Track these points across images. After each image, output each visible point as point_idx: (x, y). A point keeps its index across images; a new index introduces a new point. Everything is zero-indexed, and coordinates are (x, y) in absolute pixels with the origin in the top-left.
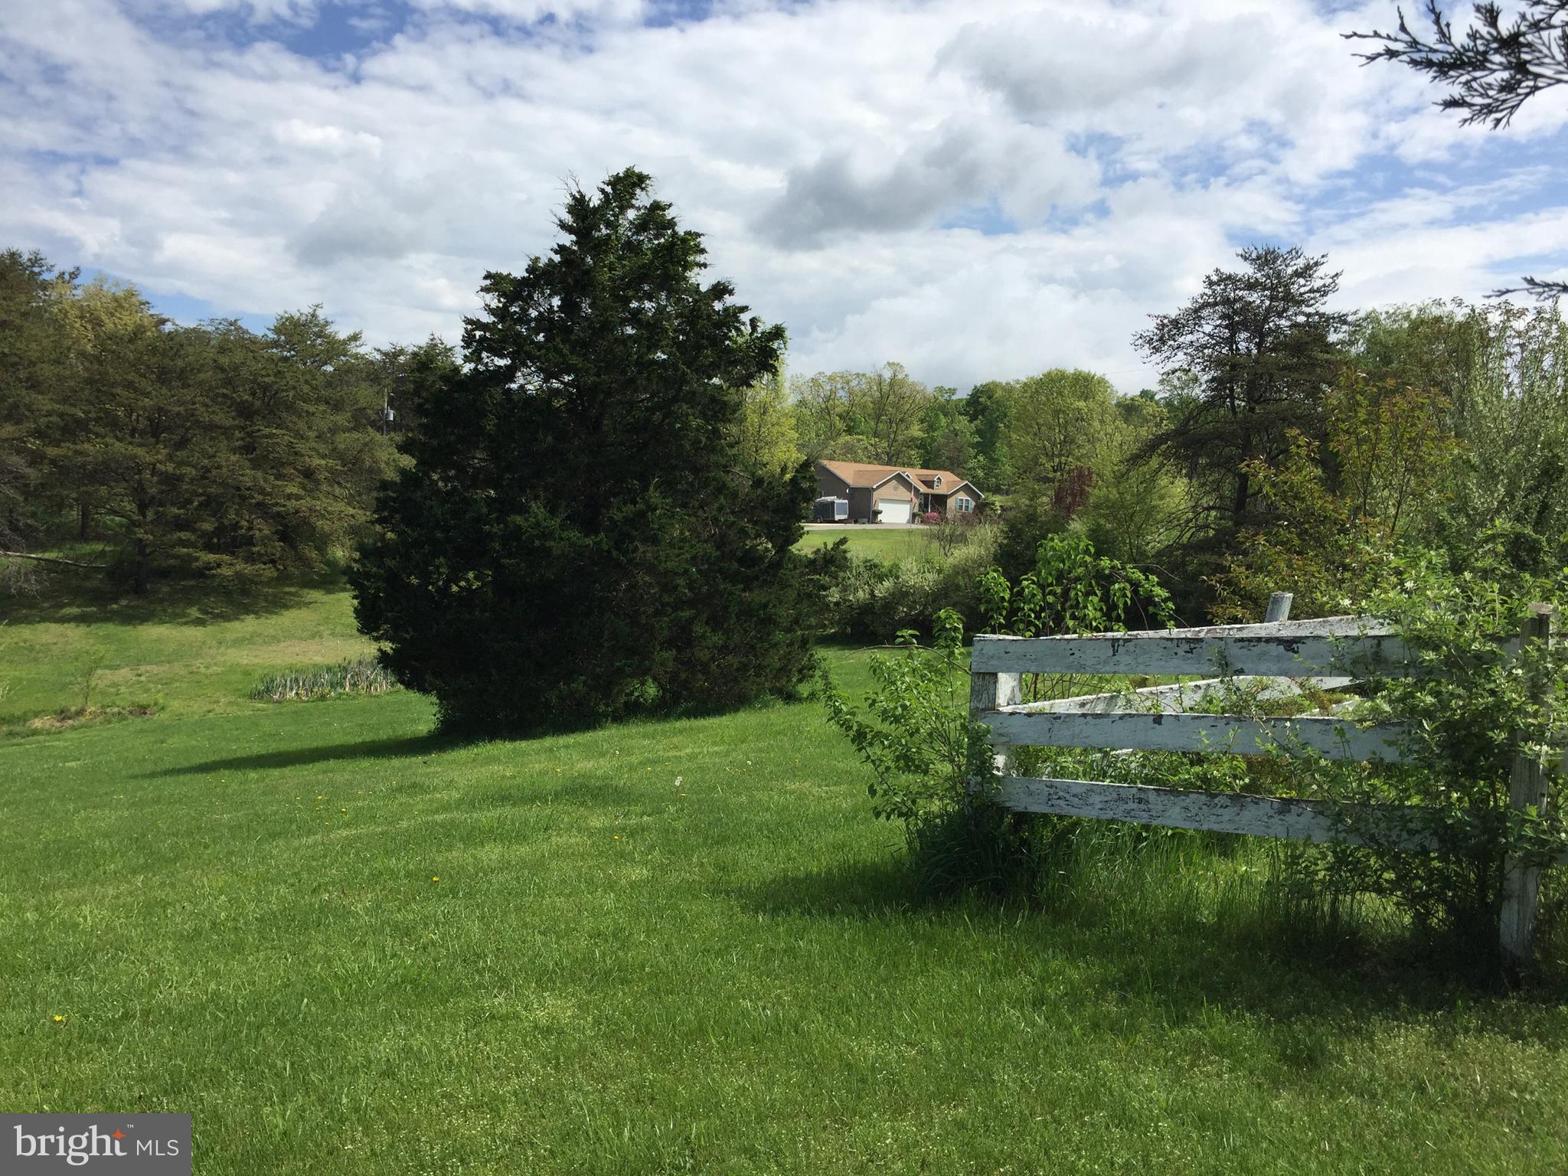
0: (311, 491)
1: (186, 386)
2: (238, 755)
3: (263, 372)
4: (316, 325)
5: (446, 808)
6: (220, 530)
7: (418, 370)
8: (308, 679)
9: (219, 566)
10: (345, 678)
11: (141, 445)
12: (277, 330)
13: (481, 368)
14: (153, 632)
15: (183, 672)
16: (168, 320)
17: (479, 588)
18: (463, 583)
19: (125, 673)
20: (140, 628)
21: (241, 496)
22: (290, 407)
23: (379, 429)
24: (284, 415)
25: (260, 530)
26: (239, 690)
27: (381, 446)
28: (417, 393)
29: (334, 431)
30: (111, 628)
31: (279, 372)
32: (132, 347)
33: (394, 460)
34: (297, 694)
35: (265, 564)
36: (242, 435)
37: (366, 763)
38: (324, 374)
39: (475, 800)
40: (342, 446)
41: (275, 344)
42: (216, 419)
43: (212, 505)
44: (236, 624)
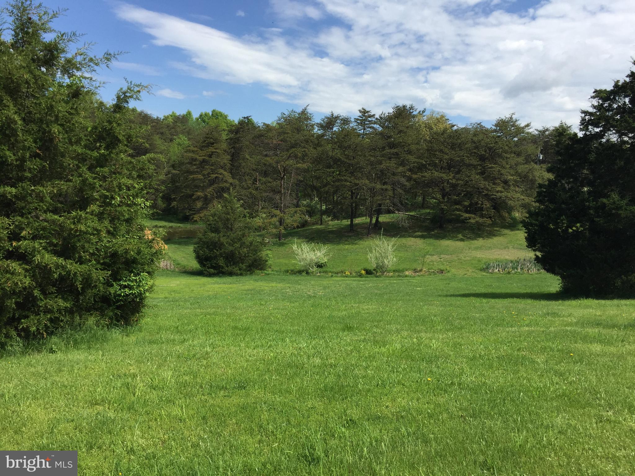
0: (507, 189)
1: (461, 150)
2: (477, 292)
3: (490, 142)
4: (512, 122)
5: (570, 324)
6: (471, 205)
7: (558, 136)
8: (503, 265)
9: (470, 219)
10: (518, 266)
11: (444, 173)
12: (496, 125)
13: (588, 133)
14: (446, 243)
15: (456, 259)
16: (455, 125)
17: (582, 231)
18: (574, 228)
19: (435, 258)
20: (441, 241)
21: (479, 191)
22: (500, 156)
23: (536, 163)
24: (497, 159)
25: (486, 205)
26: (475, 267)
27: (536, 170)
28: (557, 145)
29: (516, 165)
30: (431, 241)
31: (496, 142)
32: (442, 136)
33: (542, 176)
34: (499, 270)
35: (487, 218)
36: (481, 168)
37: (529, 301)
38: (514, 141)
39: (584, 323)
40: (520, 171)
41: (495, 131)
42: (471, 162)
43: (469, 195)
44: (476, 241)
